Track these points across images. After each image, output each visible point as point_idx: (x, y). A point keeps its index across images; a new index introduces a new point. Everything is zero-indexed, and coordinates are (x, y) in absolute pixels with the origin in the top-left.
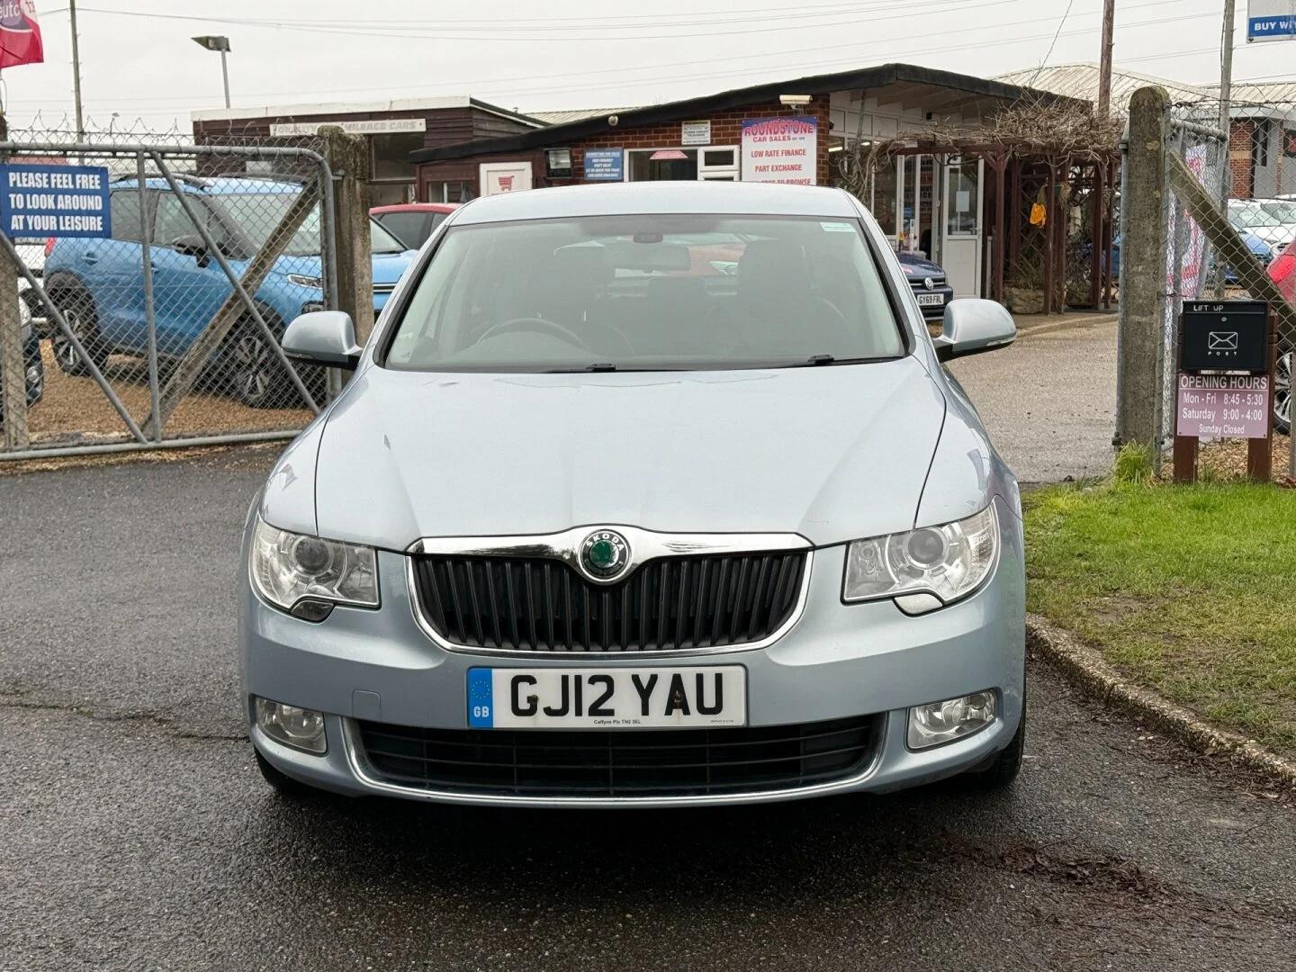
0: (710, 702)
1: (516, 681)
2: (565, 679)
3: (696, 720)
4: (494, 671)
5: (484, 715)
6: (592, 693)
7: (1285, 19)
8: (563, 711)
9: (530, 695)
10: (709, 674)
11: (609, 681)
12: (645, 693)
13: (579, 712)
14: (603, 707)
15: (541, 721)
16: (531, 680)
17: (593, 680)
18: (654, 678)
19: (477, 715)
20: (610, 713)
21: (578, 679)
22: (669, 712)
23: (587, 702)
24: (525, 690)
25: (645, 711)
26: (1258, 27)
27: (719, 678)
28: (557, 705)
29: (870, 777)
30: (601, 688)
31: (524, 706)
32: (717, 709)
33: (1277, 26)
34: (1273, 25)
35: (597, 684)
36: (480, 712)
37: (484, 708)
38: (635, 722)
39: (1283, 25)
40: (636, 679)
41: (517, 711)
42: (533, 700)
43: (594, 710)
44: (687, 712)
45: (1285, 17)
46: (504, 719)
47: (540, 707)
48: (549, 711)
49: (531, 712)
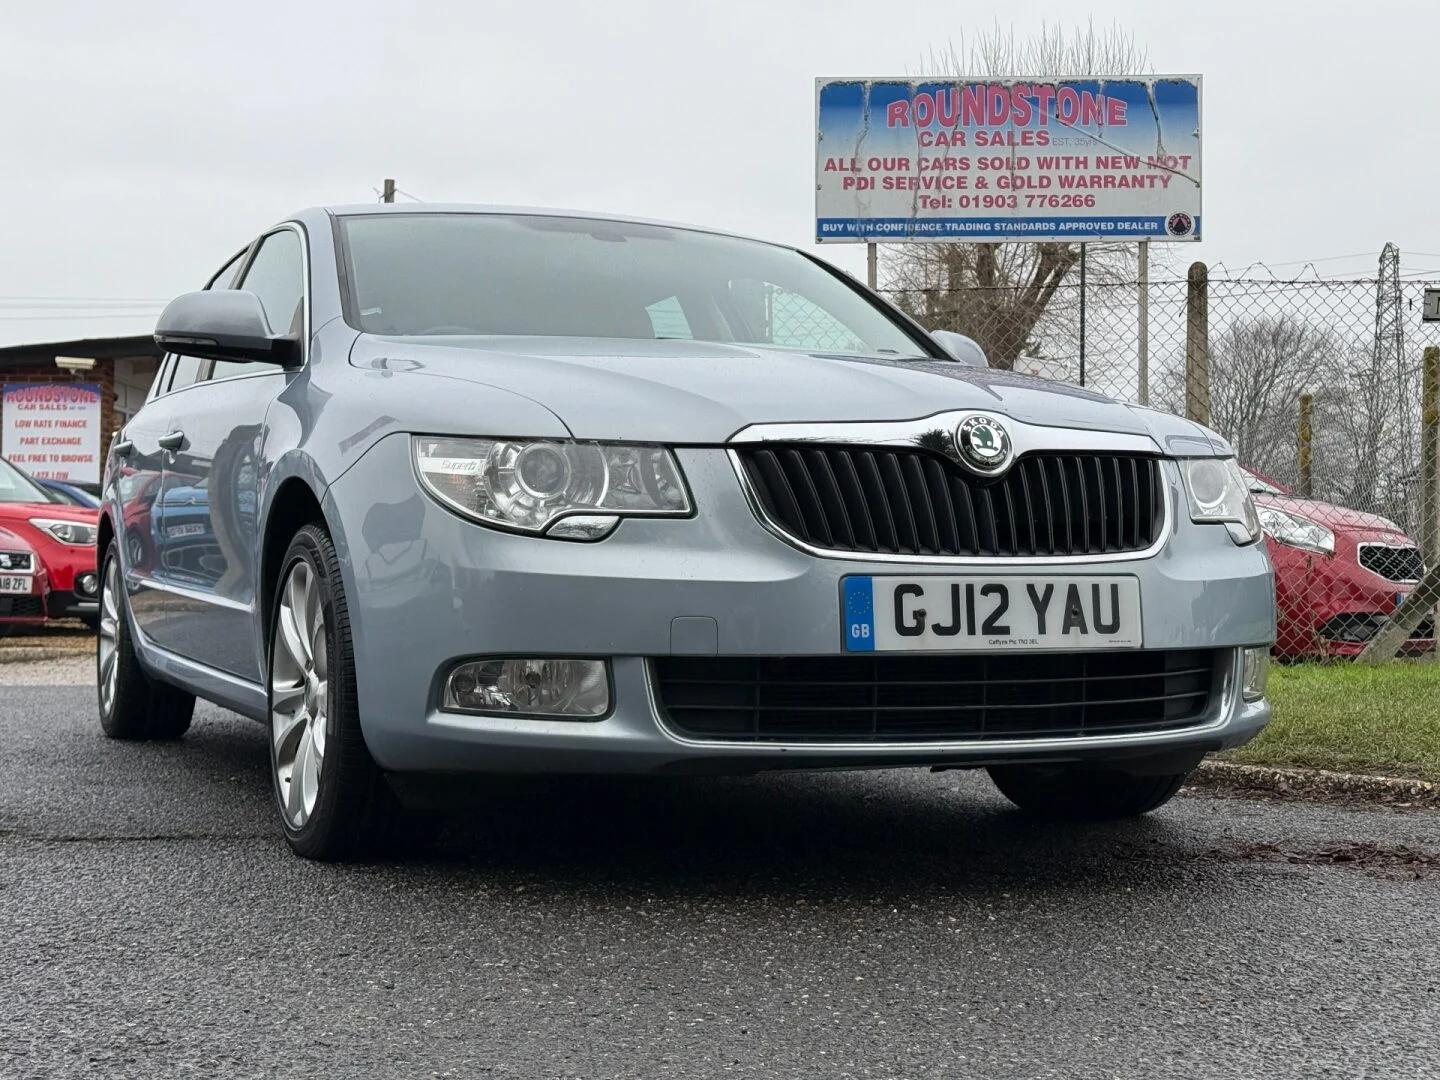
0: (1107, 619)
1: (901, 591)
2: (955, 588)
3: (1093, 641)
4: (874, 579)
5: (864, 636)
6: (985, 606)
7: (852, 221)
8: (953, 630)
9: (917, 609)
10: (1105, 583)
11: (1002, 590)
12: (1041, 606)
13: (972, 631)
14: (998, 623)
15: (930, 643)
16: (917, 590)
17: (987, 590)
18: (1050, 588)
19: (855, 635)
20: (1005, 630)
21: (970, 588)
22: (1066, 631)
23: (980, 620)
24: (911, 603)
25: (1042, 630)
26: (826, 227)
27: (1114, 588)
28: (947, 622)
29: (1226, 724)
30: (995, 600)
31: (909, 622)
32: (1114, 628)
33: (845, 228)
34: (841, 227)
35: (991, 595)
36: (858, 631)
37: (863, 625)
38: (1032, 641)
39: (850, 228)
40: (1031, 588)
41: (903, 630)
42: (920, 615)
43: (989, 628)
44: (1084, 631)
45: (852, 220)
46: (888, 641)
47: (929, 622)
48: (939, 630)
49: (918, 630)
